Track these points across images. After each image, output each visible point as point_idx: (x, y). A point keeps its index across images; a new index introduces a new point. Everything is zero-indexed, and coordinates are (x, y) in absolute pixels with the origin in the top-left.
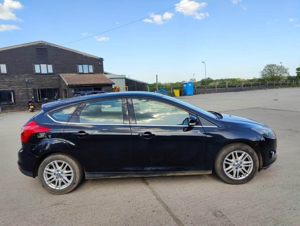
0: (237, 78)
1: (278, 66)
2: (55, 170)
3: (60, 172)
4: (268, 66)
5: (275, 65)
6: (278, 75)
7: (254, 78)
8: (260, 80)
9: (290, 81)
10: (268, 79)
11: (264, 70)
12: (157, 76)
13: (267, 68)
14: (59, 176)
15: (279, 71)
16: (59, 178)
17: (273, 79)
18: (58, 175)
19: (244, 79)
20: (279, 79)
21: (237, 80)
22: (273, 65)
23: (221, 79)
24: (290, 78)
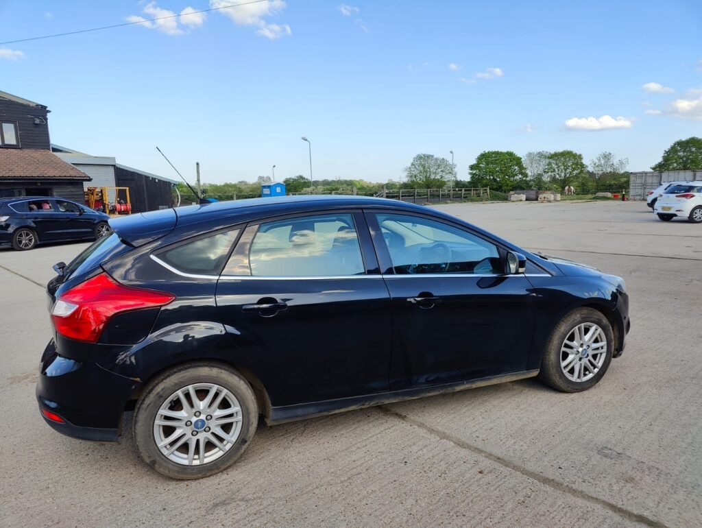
0: (358, 179)
1: (436, 159)
2: (187, 412)
3: (203, 417)
4: (420, 157)
5: (433, 156)
6: (438, 177)
7: (390, 182)
8: (405, 186)
9: (465, 190)
10: (420, 186)
11: (412, 165)
12: (198, 164)
13: (419, 162)
14: (200, 426)
15: (440, 170)
16: (201, 432)
17: (428, 184)
18: (200, 423)
19: (370, 183)
20: (441, 184)
21: (357, 183)
22: (429, 157)
23: (325, 180)
24: (459, 184)
